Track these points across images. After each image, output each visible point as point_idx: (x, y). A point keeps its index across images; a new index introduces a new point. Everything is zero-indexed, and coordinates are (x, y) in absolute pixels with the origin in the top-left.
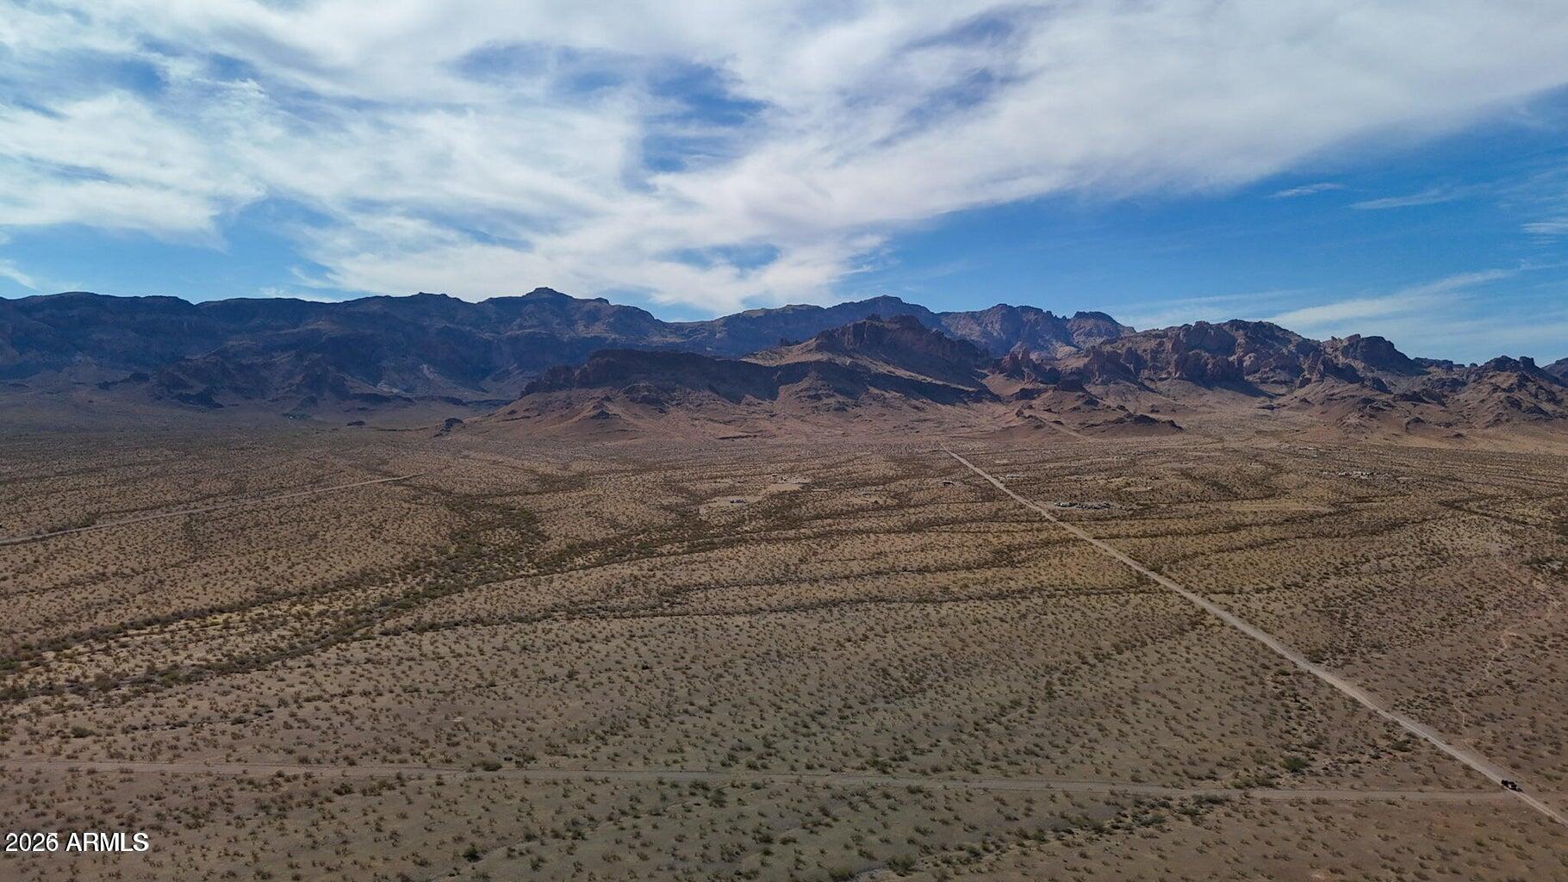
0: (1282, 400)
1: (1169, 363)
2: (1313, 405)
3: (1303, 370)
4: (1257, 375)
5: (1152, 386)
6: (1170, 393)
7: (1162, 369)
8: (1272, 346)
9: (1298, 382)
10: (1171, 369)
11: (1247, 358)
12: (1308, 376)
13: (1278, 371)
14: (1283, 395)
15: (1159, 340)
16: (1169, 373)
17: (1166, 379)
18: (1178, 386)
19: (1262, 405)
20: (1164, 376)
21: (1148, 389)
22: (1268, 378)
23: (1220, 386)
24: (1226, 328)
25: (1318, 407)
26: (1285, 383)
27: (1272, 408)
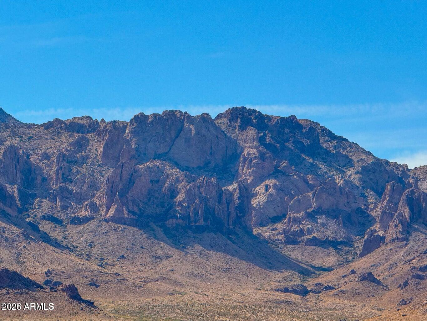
0: (325, 279)
1: (94, 186)
2: (387, 288)
3: (372, 221)
4: (280, 226)
5: (57, 235)
6: (95, 251)
7: (80, 199)
8: (313, 168)
9: (359, 244)
10: (100, 199)
11: (260, 189)
12: (381, 233)
13: (322, 219)
14: (329, 270)
15: (76, 136)
16: (94, 208)
17: (87, 220)
18: (113, 238)
19: (284, 285)
20: (83, 213)
21: (46, 238)
22: (302, 232)
23: (201, 242)
24: (223, 124)
25: (395, 293)
26: (335, 244)
27: (304, 292)
